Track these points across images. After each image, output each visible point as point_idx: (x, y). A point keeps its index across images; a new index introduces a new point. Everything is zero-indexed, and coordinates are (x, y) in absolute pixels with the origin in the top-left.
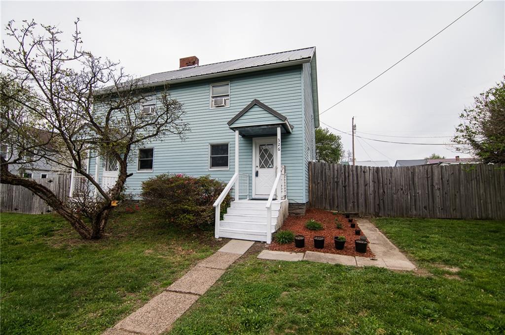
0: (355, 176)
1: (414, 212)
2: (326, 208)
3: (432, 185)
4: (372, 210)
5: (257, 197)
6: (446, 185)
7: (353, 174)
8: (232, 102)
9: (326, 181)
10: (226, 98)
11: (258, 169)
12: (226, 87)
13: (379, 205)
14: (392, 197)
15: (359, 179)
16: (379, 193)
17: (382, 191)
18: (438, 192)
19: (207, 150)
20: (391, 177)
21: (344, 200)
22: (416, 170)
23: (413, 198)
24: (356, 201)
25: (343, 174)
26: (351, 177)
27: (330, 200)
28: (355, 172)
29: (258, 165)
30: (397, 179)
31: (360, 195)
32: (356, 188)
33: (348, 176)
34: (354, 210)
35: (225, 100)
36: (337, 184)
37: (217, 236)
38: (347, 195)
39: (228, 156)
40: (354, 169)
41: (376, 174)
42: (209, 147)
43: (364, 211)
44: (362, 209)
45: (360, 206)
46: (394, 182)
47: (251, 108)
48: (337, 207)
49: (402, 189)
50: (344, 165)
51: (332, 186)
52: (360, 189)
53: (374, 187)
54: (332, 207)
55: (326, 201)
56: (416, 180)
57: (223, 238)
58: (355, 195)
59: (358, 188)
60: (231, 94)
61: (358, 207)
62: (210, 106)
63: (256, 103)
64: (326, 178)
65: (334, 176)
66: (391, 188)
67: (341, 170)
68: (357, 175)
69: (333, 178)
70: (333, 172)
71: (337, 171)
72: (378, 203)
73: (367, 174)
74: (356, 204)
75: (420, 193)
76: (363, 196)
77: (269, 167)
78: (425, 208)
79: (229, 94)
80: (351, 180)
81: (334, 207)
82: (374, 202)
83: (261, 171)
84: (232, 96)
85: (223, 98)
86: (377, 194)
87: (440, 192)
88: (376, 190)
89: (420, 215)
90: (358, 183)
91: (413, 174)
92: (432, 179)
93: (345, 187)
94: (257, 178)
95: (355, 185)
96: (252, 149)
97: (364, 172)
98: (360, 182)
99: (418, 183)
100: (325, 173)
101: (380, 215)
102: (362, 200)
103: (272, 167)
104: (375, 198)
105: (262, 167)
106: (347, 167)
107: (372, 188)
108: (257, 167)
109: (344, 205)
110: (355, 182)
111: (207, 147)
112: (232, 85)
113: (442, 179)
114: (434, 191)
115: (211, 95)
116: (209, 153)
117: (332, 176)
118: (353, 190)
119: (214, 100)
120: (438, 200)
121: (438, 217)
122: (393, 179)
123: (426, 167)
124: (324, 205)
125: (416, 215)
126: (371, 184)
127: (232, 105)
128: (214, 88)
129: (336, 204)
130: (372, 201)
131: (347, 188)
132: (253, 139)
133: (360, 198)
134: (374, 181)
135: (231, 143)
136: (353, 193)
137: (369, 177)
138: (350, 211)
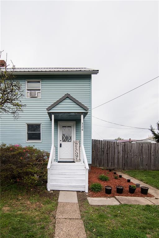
0: (113, 148)
1: (141, 167)
2: (97, 166)
3: (151, 153)
4: (121, 167)
5: (61, 160)
6: (156, 153)
7: (112, 147)
8: (43, 95)
9: (97, 150)
10: (38, 92)
11: (61, 142)
12: (38, 83)
13: (124, 164)
14: (131, 159)
15: (115, 149)
16: (125, 157)
17: (126, 156)
18: (153, 156)
19: (24, 128)
20: (131, 148)
21: (107, 161)
22: (144, 145)
23: (141, 160)
24: (113, 162)
25: (107, 146)
26: (111, 148)
27: (99, 161)
28: (113, 145)
29: (61, 140)
30: (134, 150)
31: (115, 158)
32: (113, 154)
33: (110, 148)
34: (112, 167)
35: (38, 93)
36: (104, 152)
37: (49, 190)
38: (109, 158)
39: (40, 133)
40: (113, 144)
41: (124, 146)
42: (26, 126)
43: (117, 167)
44: (116, 166)
45: (115, 165)
46: (132, 151)
47: (64, 99)
48: (103, 165)
49: (136, 155)
50: (108, 141)
51: (100, 153)
52: (115, 155)
53: (123, 154)
54: (100, 165)
55: (97, 162)
56: (143, 150)
57: (53, 190)
58: (113, 158)
59: (114, 154)
60: (43, 89)
61: (114, 165)
62: (26, 96)
63: (68, 97)
64: (97, 149)
65: (102, 147)
66: (131, 155)
67: (106, 144)
68: (114, 147)
69: (101, 149)
70: (102, 145)
71: (104, 144)
72: (124, 163)
73: (119, 147)
74: (113, 163)
75: (145, 157)
76: (117, 159)
77: (68, 141)
78: (146, 165)
79: (40, 89)
80: (111, 150)
81: (101, 165)
82: (122, 162)
83: (63, 143)
84: (43, 91)
85: (37, 92)
86: (124, 158)
87: (154, 157)
88: (124, 155)
89: (144, 169)
90: (114, 152)
91: (142, 147)
92: (151, 150)
93: (107, 154)
94: (61, 148)
95: (113, 153)
96: (57, 129)
97: (118, 146)
98: (115, 151)
99: (144, 152)
100: (97, 146)
101: (125, 169)
102: (116, 161)
103: (70, 141)
104: (123, 160)
105: (64, 141)
106: (109, 142)
107: (121, 155)
108: (61, 141)
109: (107, 164)
110: (113, 151)
111: (24, 126)
112: (42, 83)
113: (155, 150)
114: (151, 156)
115: (27, 88)
116: (26, 130)
117: (101, 147)
118: (112, 156)
119: (29, 92)
120: (152, 161)
121: (152, 169)
122: (132, 150)
123: (148, 143)
124: (96, 164)
125: (142, 169)
126: (121, 152)
127: (43, 97)
128: (29, 84)
129: (102, 163)
130: (121, 161)
131: (109, 154)
132: (58, 122)
133: (115, 160)
134: (122, 151)
135: (43, 124)
136: (112, 158)
137: (120, 148)
138: (110, 167)
